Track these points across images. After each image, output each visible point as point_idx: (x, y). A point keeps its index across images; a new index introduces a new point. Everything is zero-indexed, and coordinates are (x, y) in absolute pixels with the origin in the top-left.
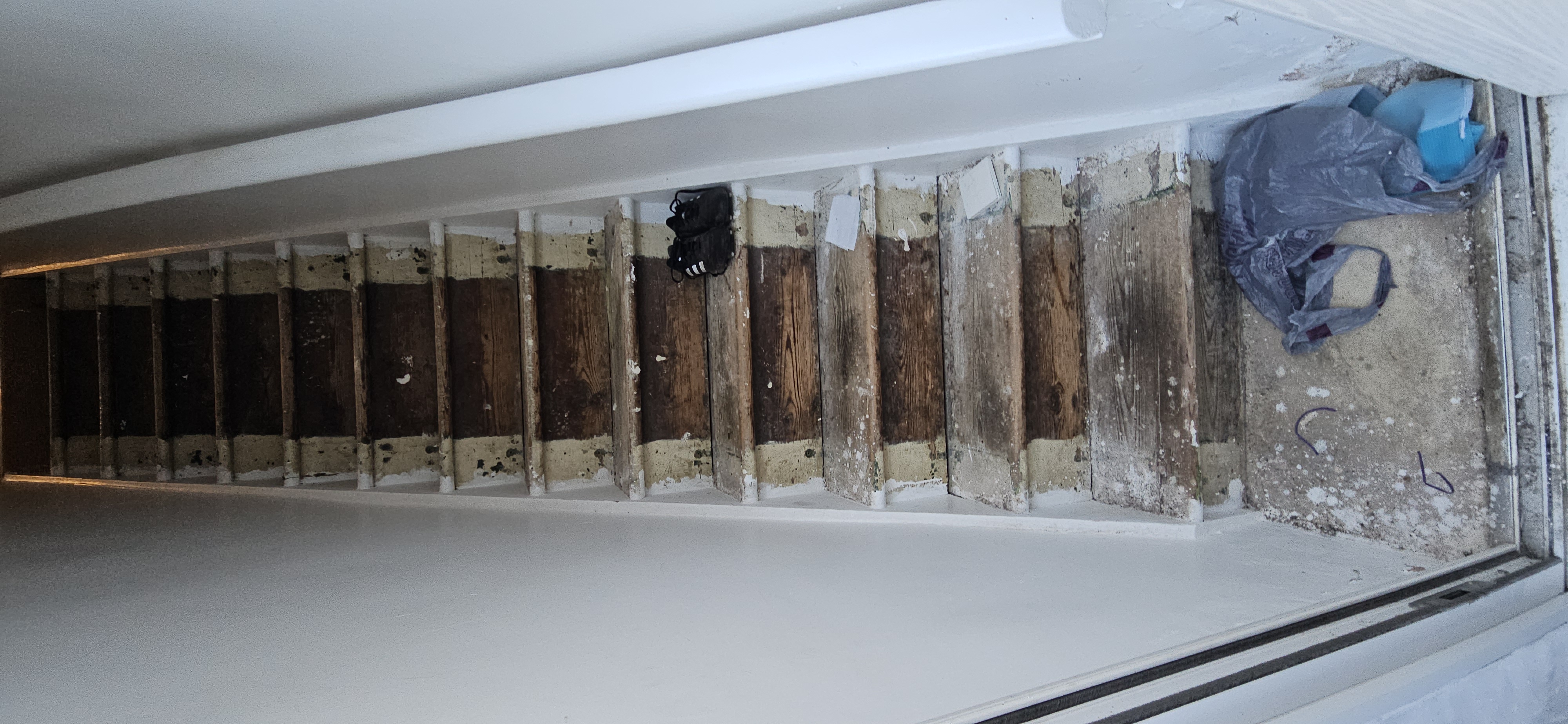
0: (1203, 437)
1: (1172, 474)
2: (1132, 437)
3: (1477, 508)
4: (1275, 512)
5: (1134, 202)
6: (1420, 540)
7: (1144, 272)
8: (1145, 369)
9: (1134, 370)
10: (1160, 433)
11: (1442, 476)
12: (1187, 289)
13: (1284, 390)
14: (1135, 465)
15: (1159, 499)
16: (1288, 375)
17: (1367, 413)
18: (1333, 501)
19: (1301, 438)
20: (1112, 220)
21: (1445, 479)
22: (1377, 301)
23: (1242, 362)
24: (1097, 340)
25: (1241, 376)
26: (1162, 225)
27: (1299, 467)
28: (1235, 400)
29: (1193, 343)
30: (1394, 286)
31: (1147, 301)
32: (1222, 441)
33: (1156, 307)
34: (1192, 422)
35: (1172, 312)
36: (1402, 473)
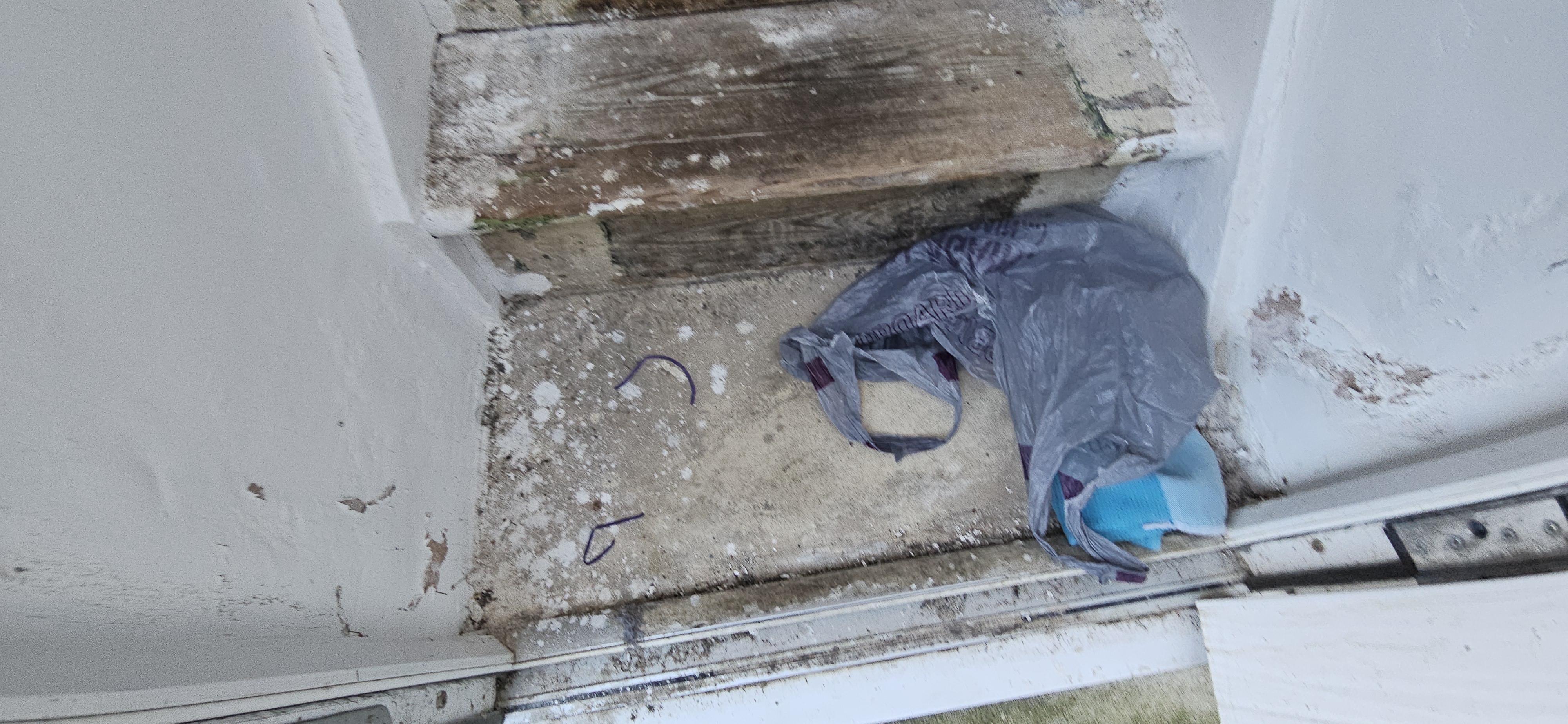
0: (612, 226)
1: (522, 173)
2: (591, 97)
3: (567, 596)
4: (505, 340)
5: (1071, 70)
6: (500, 534)
7: (935, 98)
8: (736, 111)
9: (731, 92)
10: (609, 147)
11: (609, 548)
12: (908, 172)
13: (716, 334)
14: (528, 108)
15: (463, 153)
16: (742, 338)
17: (694, 445)
18: (541, 416)
19: (639, 364)
20: (1030, 37)
21: (605, 551)
22: (874, 439)
23: (757, 275)
24: (784, 24)
25: (730, 274)
26: (1033, 120)
27: (590, 366)
28: (689, 270)
29: (801, 192)
30: (898, 458)
31: (877, 107)
32: (613, 256)
33: (869, 122)
34: (640, 202)
35: (861, 151)
36: (606, 498)
